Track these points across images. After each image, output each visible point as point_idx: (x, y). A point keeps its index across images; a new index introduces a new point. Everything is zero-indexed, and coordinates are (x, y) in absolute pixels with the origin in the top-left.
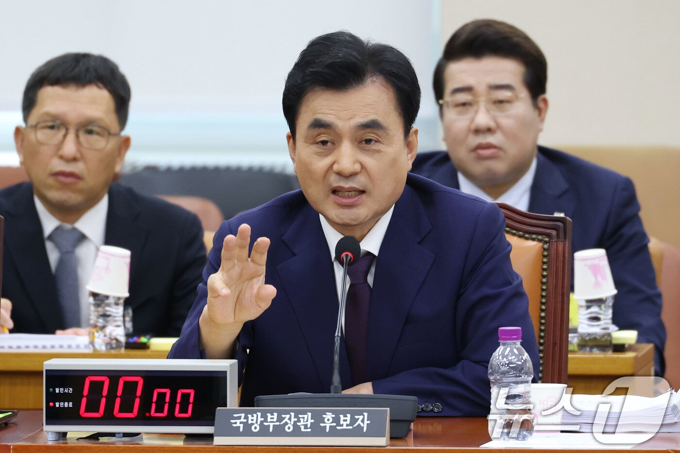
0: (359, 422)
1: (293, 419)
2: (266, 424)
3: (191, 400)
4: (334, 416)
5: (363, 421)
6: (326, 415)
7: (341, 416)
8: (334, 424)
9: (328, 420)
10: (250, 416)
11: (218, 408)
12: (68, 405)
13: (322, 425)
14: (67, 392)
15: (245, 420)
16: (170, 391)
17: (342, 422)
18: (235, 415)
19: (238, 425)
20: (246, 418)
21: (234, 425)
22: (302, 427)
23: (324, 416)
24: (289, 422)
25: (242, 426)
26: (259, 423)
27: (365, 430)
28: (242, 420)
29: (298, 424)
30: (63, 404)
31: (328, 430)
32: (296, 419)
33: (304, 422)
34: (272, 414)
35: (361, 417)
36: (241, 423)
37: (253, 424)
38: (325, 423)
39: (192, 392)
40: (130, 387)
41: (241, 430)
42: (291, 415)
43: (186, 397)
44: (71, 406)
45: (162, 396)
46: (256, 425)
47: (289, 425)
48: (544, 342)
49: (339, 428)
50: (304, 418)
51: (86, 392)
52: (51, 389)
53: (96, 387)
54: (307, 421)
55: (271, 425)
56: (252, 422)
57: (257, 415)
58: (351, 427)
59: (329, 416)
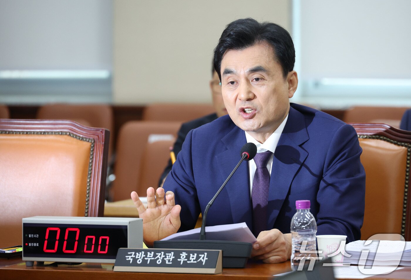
0: (201, 259)
1: (163, 256)
2: (146, 259)
3: (107, 243)
4: (187, 254)
5: (203, 258)
6: (182, 254)
7: (191, 255)
8: (186, 260)
9: (183, 257)
10: (137, 254)
11: (120, 248)
12: (36, 245)
13: (179, 260)
14: (35, 237)
15: (134, 256)
16: (95, 237)
17: (191, 258)
18: (129, 253)
19: (130, 259)
20: (135, 255)
21: (127, 259)
22: (167, 261)
23: (181, 254)
24: (160, 257)
25: (132, 259)
26: (142, 258)
27: (204, 264)
28: (133, 256)
29: (165, 259)
30: (33, 244)
31: (182, 263)
32: (164, 256)
33: (168, 258)
34: (151, 253)
35: (203, 256)
36: (131, 258)
37: (138, 259)
38: (181, 259)
39: (107, 238)
40: (72, 234)
41: (131, 262)
42: (161, 254)
43: (104, 241)
44: (38, 246)
45: (90, 240)
46: (140, 259)
47: (159, 260)
48: (406, 207)
49: (188, 262)
50: (169, 255)
51: (47, 237)
52: (26, 235)
53: (53, 234)
54: (170, 257)
55: (149, 259)
56: (138, 257)
57: (142, 253)
58: (195, 262)
59: (184, 255)
